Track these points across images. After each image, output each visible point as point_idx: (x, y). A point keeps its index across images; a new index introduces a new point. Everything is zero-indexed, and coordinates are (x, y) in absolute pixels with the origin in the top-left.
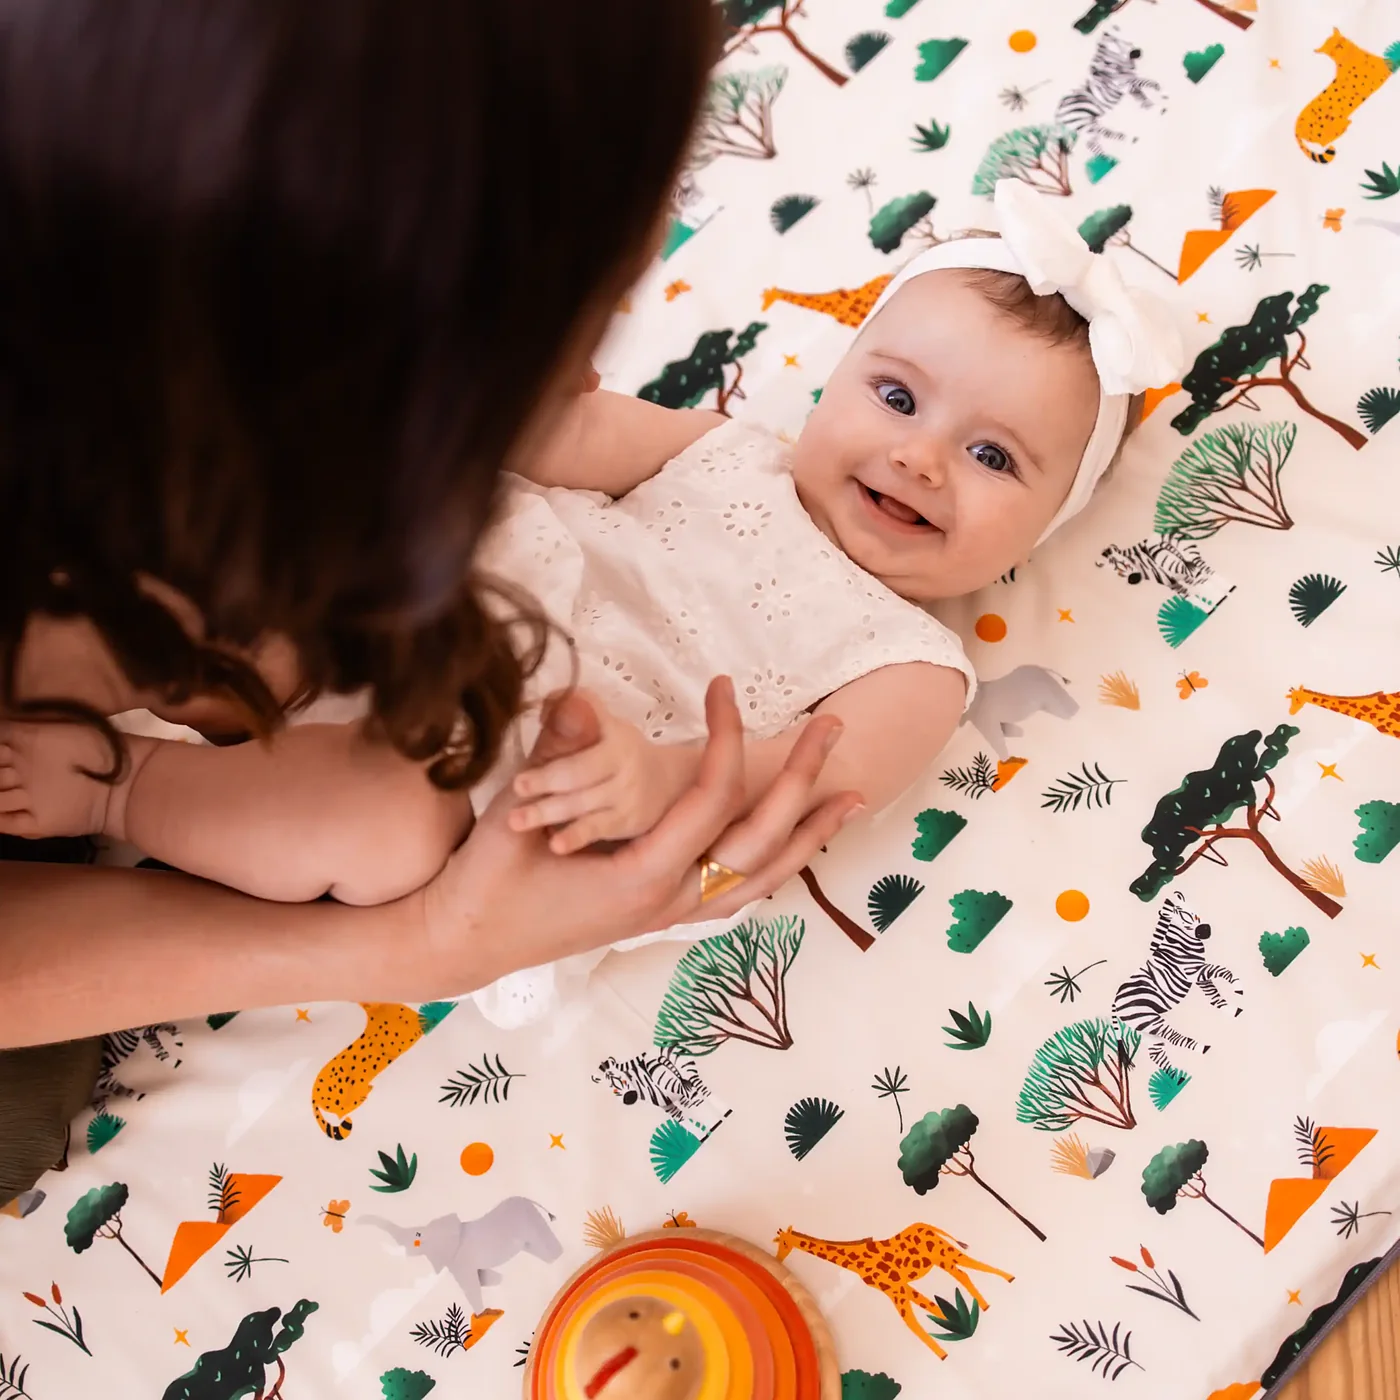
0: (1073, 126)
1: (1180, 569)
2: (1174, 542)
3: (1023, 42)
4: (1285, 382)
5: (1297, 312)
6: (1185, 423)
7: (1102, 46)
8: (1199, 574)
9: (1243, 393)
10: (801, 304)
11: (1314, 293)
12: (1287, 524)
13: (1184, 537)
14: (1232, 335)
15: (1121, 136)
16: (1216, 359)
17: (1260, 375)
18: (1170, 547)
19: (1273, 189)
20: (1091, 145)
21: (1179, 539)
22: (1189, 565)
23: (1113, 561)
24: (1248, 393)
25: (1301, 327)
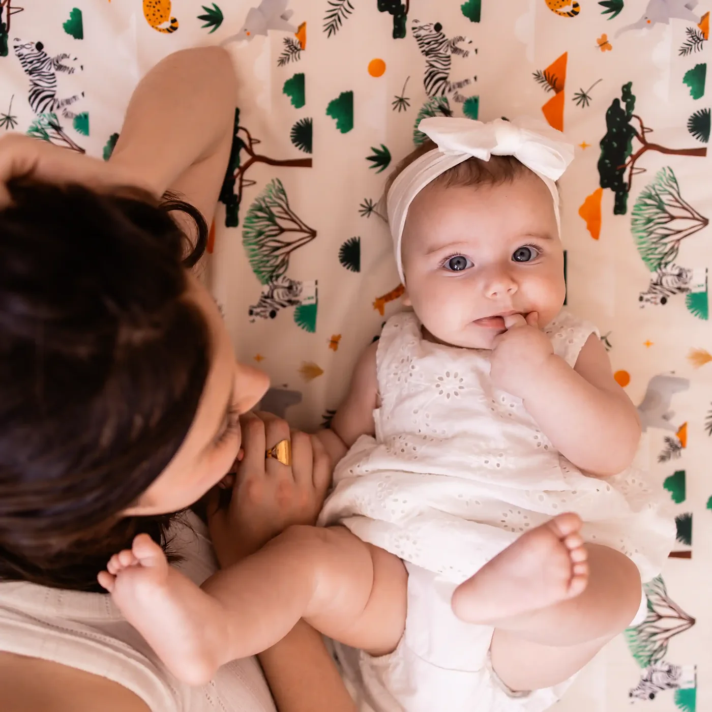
0: (439, 94)
1: (677, 281)
2: (664, 270)
3: (377, 69)
4: (648, 146)
5: (627, 106)
6: (620, 208)
7: (417, 37)
8: (687, 276)
9: (632, 168)
10: (397, 297)
11: (627, 90)
12: (705, 222)
13: (666, 264)
14: (605, 143)
15: (466, 81)
16: (607, 161)
17: (634, 152)
18: (664, 274)
19: (564, 52)
20: (457, 99)
21: (665, 267)
22: (679, 275)
23: (647, 300)
24: (635, 166)
25: (634, 113)
